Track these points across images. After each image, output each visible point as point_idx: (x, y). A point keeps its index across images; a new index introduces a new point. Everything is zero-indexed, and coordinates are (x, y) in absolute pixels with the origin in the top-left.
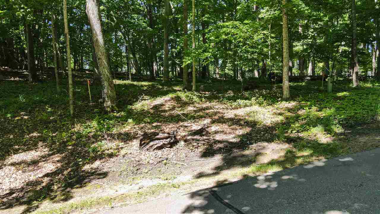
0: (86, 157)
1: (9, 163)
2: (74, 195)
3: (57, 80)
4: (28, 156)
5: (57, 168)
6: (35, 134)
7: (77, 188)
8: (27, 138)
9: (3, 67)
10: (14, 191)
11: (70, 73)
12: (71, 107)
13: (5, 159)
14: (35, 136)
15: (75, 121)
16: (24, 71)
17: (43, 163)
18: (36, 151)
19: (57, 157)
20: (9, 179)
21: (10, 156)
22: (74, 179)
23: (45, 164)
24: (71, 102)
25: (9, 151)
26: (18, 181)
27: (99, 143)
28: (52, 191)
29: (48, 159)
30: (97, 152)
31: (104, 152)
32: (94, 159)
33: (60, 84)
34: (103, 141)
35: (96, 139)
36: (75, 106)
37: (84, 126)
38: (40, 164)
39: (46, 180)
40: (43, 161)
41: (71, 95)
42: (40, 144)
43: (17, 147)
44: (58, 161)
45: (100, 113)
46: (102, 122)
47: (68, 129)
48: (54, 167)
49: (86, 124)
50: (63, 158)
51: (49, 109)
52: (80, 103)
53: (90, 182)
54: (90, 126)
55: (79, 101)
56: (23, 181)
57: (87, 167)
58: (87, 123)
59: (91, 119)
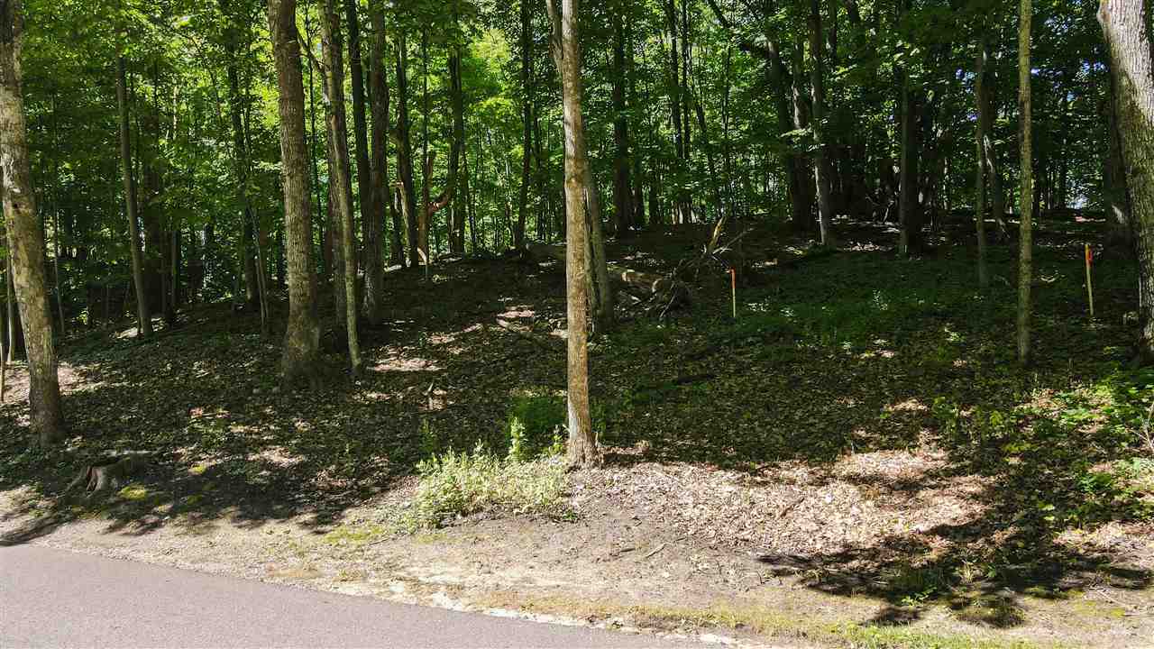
0: (1070, 503)
1: (844, 473)
2: (1027, 616)
3: (982, 247)
4: (889, 465)
5: (972, 515)
6: (910, 405)
7: (1037, 596)
8: (889, 412)
9: (838, 216)
10: (854, 552)
11: (1026, 224)
12: (1024, 333)
13: (834, 461)
14: (910, 411)
15: (1032, 377)
16: (888, 223)
17: (931, 492)
18: (910, 453)
19: (971, 484)
20: (842, 517)
21: (846, 456)
22: (1027, 566)
23: (936, 498)
24: (1023, 317)
25: (844, 442)
26: (864, 527)
27: (1123, 463)
28: (957, 582)
29: (944, 483)
30: (1111, 494)
31: (1139, 500)
32: (1102, 515)
33: (989, 258)
34: (1135, 459)
35: (1110, 449)
36: (1034, 330)
37: (1065, 398)
38: (922, 494)
39: (939, 545)
40: (932, 487)
41: (1024, 294)
42: (924, 435)
43: (862, 433)
44: (975, 496)
45: (1126, 361)
46: (1133, 391)
47: (1009, 403)
48: (961, 512)
49: (1072, 393)
50: (992, 492)
51: (953, 334)
52: (1051, 322)
53: (1080, 588)
54: (1085, 400)
55: (1050, 317)
56: (876, 531)
57: (1071, 537)
58: (1075, 389)
59: (1094, 376)
